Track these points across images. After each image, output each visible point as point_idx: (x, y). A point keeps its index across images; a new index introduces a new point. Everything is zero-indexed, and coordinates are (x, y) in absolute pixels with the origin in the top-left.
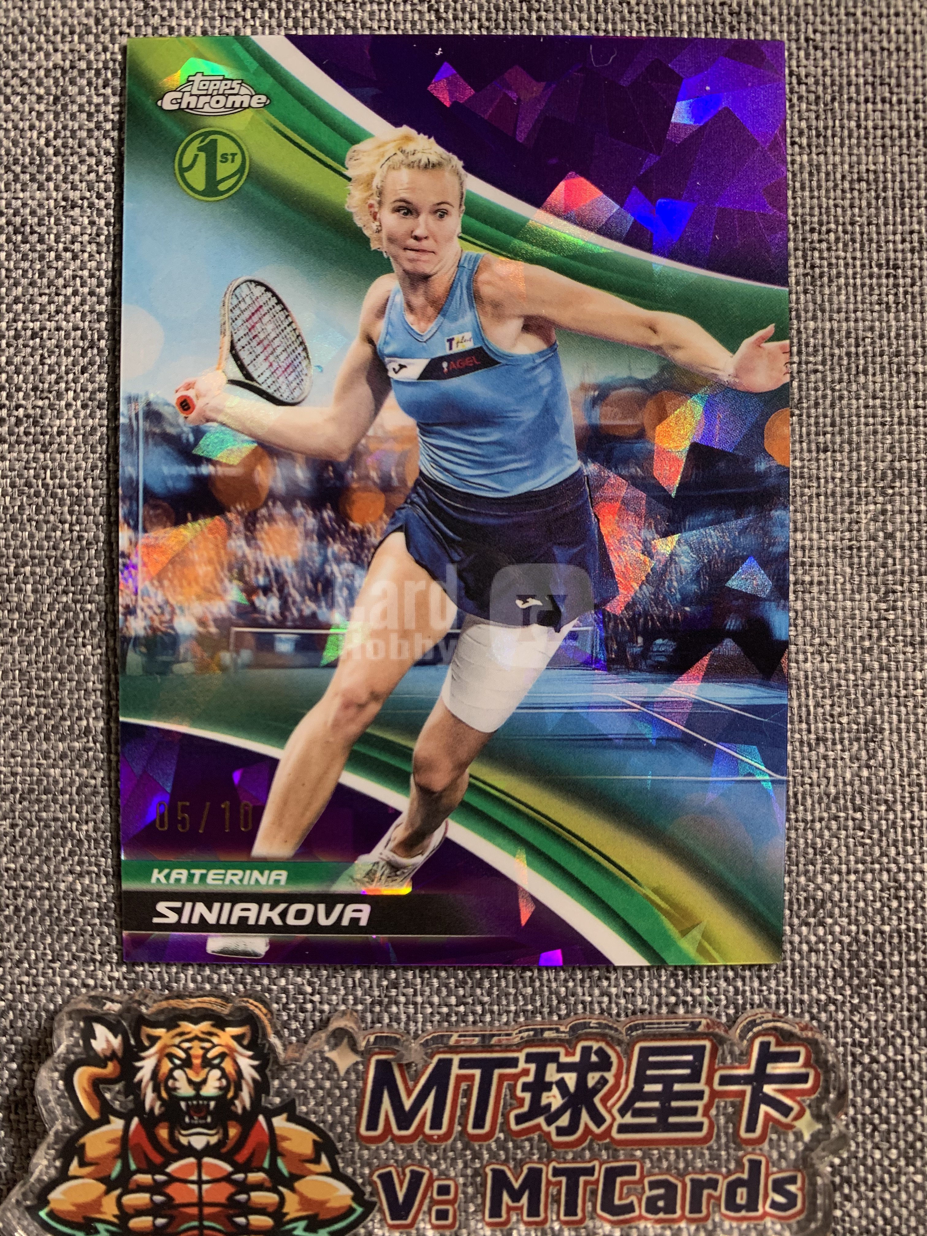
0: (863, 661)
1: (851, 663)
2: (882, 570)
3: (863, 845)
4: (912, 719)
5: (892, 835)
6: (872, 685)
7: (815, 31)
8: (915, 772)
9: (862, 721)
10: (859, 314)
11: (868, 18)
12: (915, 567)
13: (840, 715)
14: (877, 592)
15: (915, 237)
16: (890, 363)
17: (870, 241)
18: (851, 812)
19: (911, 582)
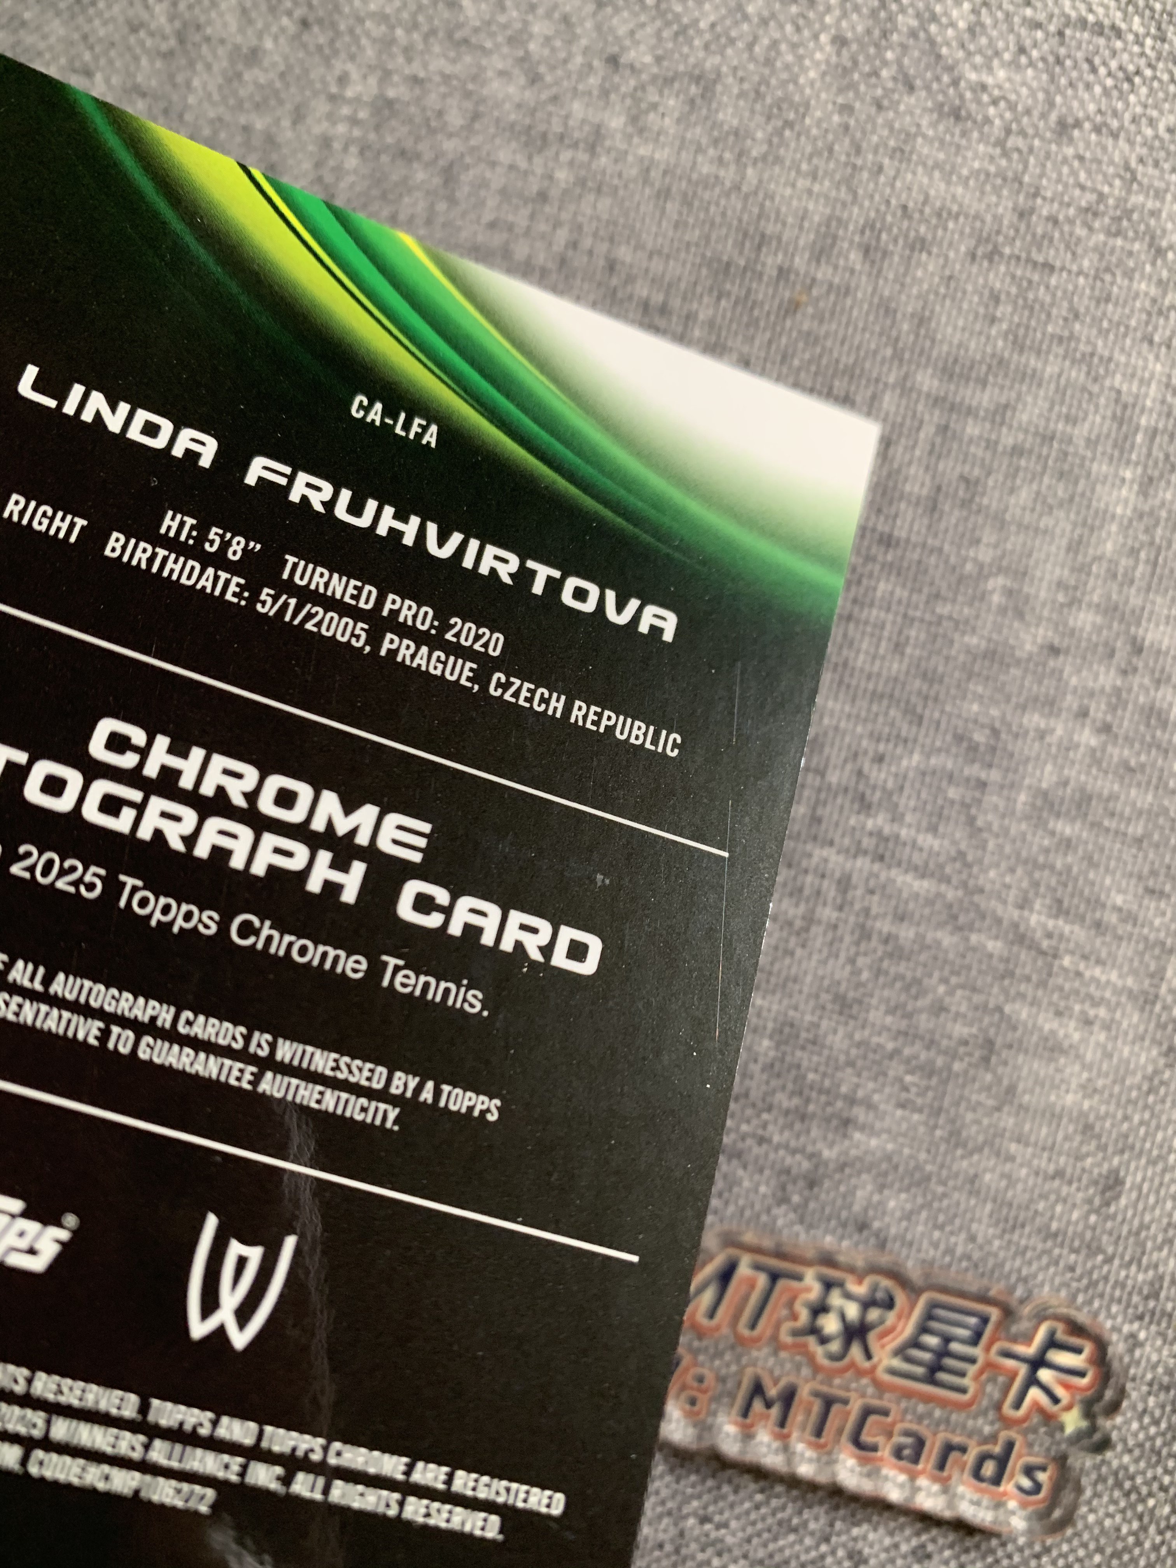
5: (1101, 1286)
6: (1126, 1136)
8: (1144, 1233)
9: (1106, 1166)
13: (1088, 1155)
18: (1065, 1251)
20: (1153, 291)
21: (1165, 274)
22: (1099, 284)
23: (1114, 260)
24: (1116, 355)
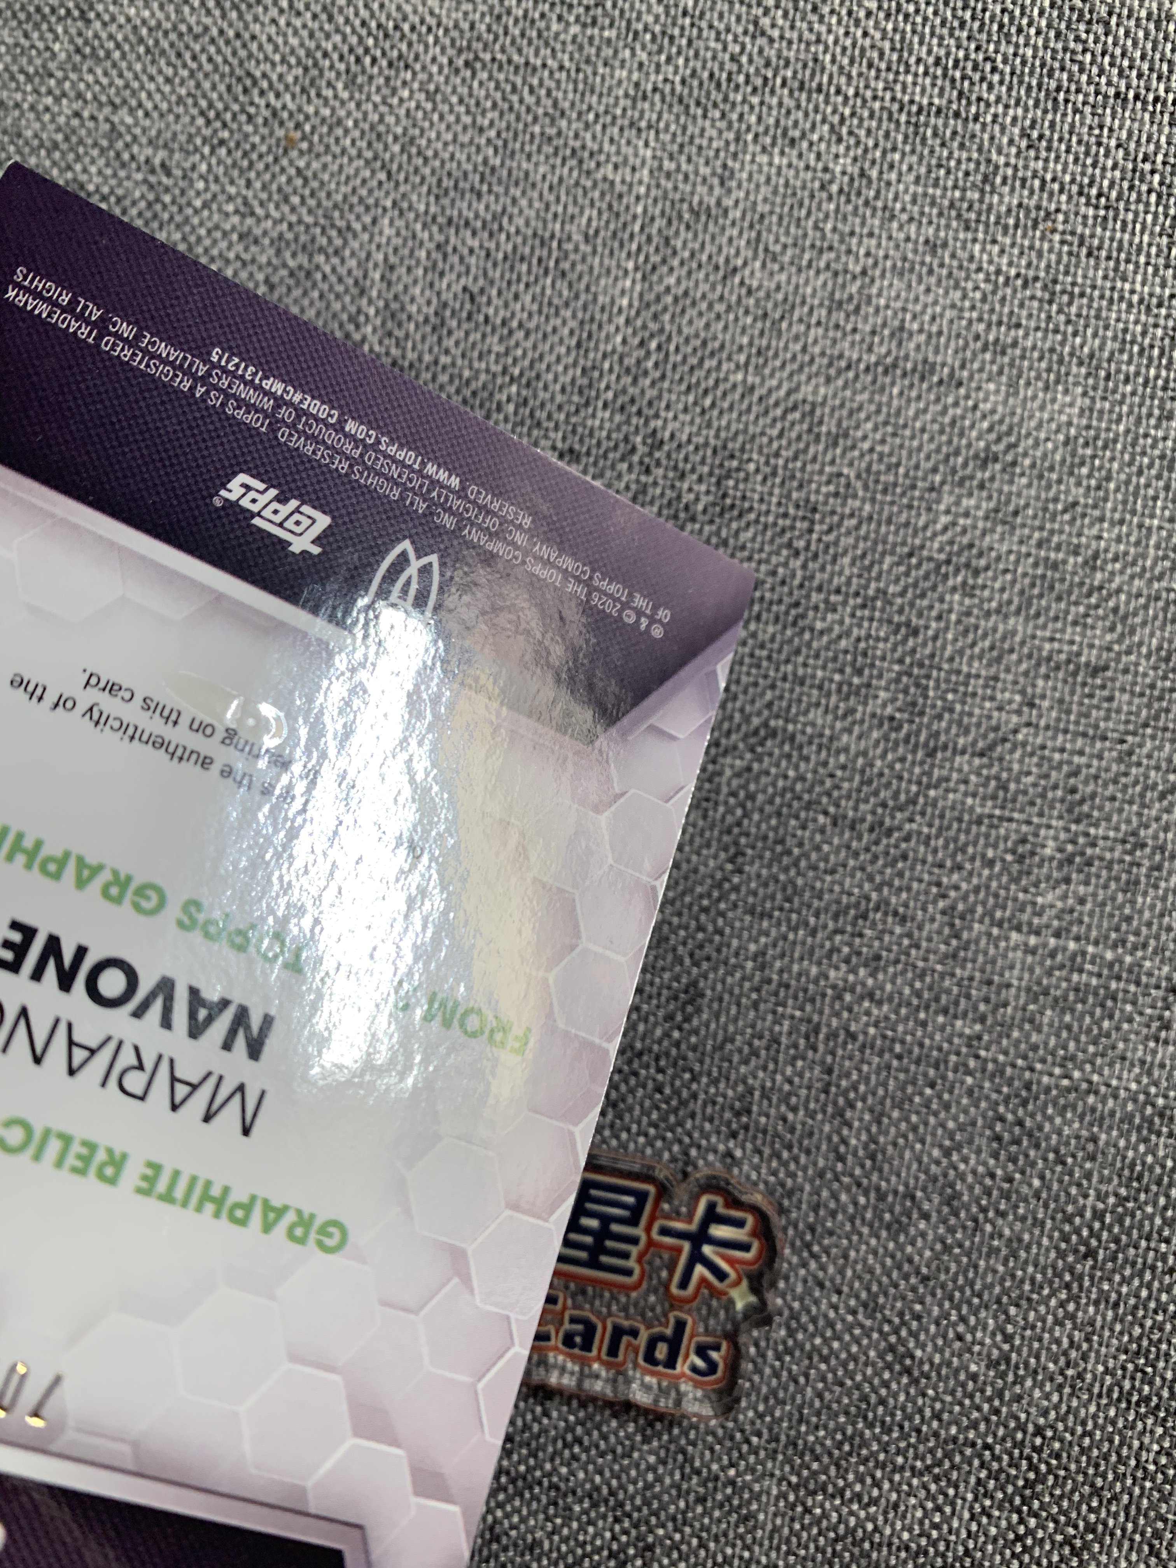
0: (697, 920)
1: (685, 919)
2: (736, 830)
3: (658, 1108)
4: (737, 991)
5: (691, 1106)
6: (701, 947)
7: (777, 241)
8: (729, 1046)
9: (684, 980)
10: (764, 556)
11: (836, 237)
12: (771, 835)
13: (663, 969)
14: (726, 849)
15: (843, 481)
16: (787, 613)
17: (793, 477)
18: (652, 1071)
19: (764, 848)
20: (635, 76)
21: (644, 56)
22: (581, 76)
23: (593, 51)
24: (606, 146)
